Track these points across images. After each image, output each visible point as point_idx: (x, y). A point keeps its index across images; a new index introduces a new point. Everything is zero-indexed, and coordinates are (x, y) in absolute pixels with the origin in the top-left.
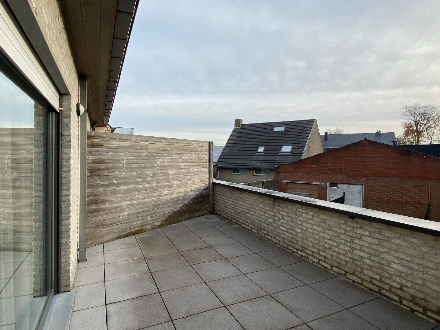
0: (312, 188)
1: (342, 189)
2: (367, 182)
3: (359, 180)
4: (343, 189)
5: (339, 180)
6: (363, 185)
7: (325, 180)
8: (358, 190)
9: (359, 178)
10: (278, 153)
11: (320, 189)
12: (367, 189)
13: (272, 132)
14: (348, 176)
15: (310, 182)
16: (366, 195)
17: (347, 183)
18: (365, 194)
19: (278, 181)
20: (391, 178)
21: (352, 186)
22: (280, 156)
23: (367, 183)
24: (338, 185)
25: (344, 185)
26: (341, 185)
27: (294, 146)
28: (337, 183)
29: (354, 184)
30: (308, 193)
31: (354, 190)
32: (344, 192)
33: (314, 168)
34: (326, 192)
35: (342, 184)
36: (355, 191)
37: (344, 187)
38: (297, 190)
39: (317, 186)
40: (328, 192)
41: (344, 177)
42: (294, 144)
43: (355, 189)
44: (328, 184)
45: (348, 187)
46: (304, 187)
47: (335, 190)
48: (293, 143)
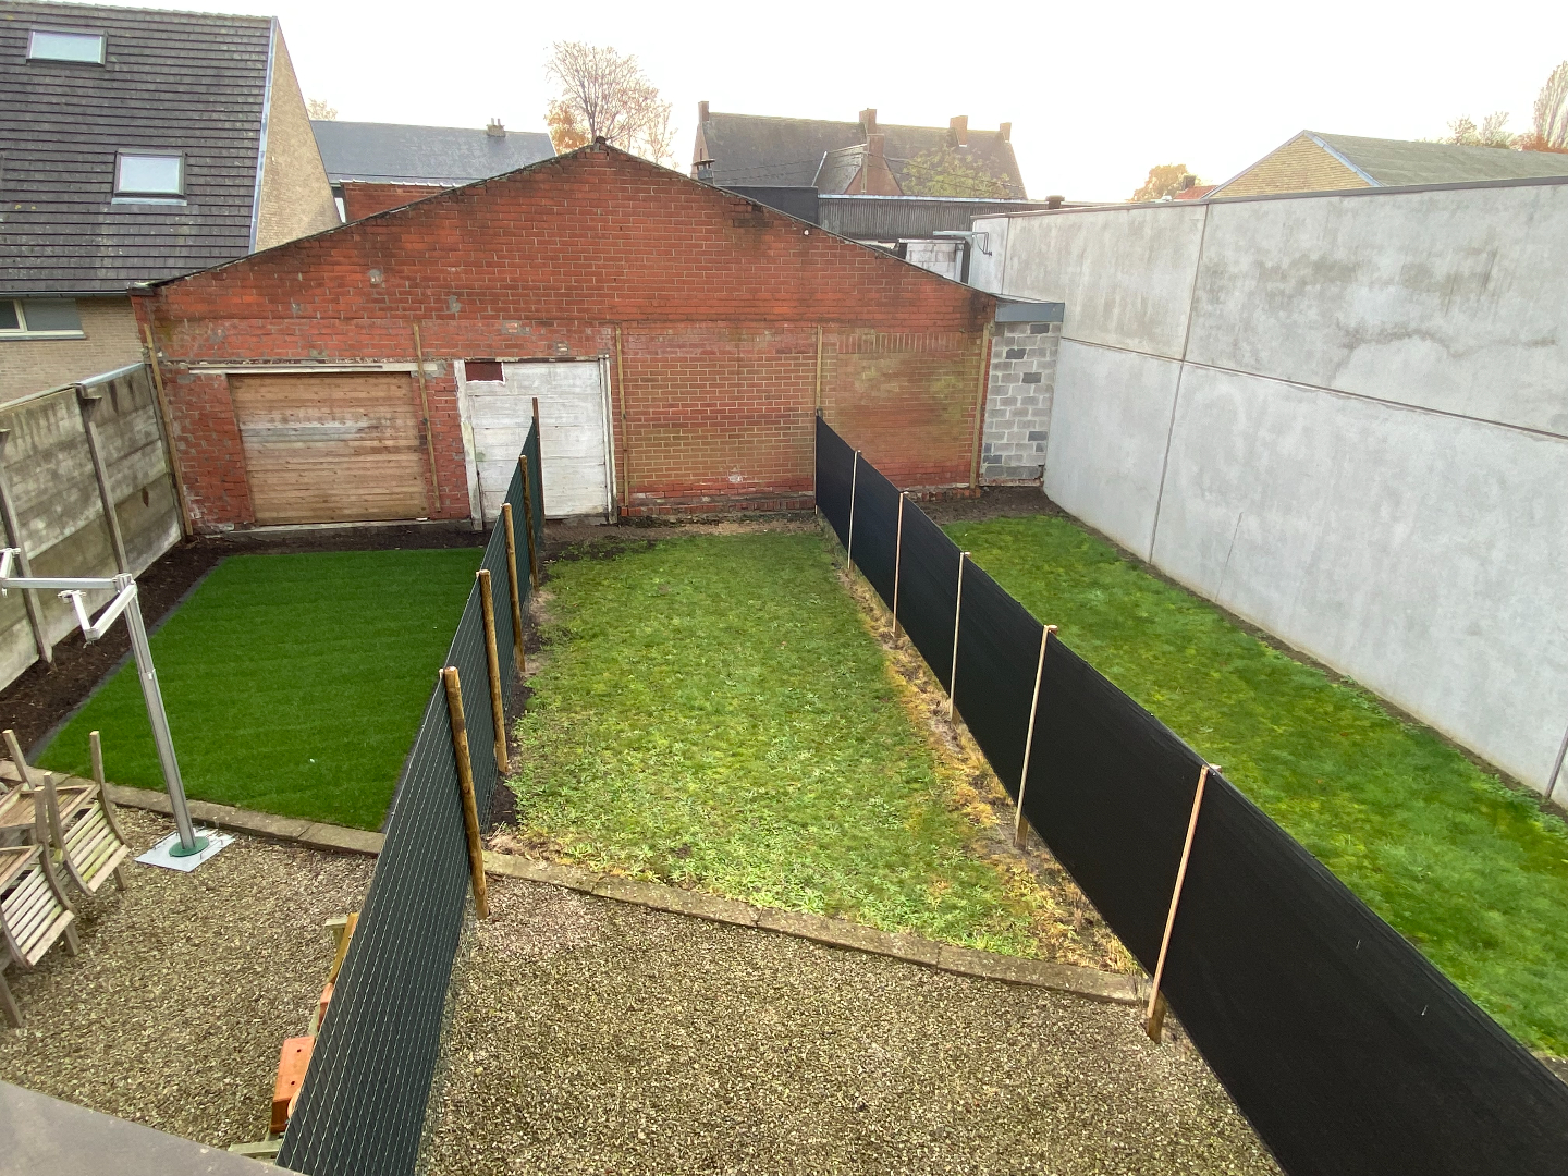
0: (382, 394)
1: (525, 387)
2: (619, 347)
3: (587, 339)
4: (526, 383)
5: (507, 346)
6: (608, 363)
7: (442, 346)
8: (589, 382)
9: (589, 331)
10: (101, 198)
11: (424, 397)
12: (621, 377)
13: (21, 61)
14: (543, 324)
15: (368, 365)
16: (622, 402)
17: (540, 356)
18: (616, 400)
19: (178, 372)
20: (704, 325)
21: (562, 368)
22: (118, 219)
23: (623, 352)
24: (506, 370)
25: (529, 365)
26: (517, 366)
27: (192, 161)
28: (498, 360)
29: (572, 360)
30: (364, 423)
31: (574, 386)
32: (535, 401)
33: (373, 286)
34: (456, 408)
35: (521, 361)
36: (578, 390)
37: (528, 376)
38: (301, 413)
39: (404, 380)
40: (462, 405)
41: (528, 329)
42: (188, 150)
43: (578, 382)
44: (459, 365)
45: (550, 373)
46: (338, 394)
47: (492, 393)
48: (180, 142)
